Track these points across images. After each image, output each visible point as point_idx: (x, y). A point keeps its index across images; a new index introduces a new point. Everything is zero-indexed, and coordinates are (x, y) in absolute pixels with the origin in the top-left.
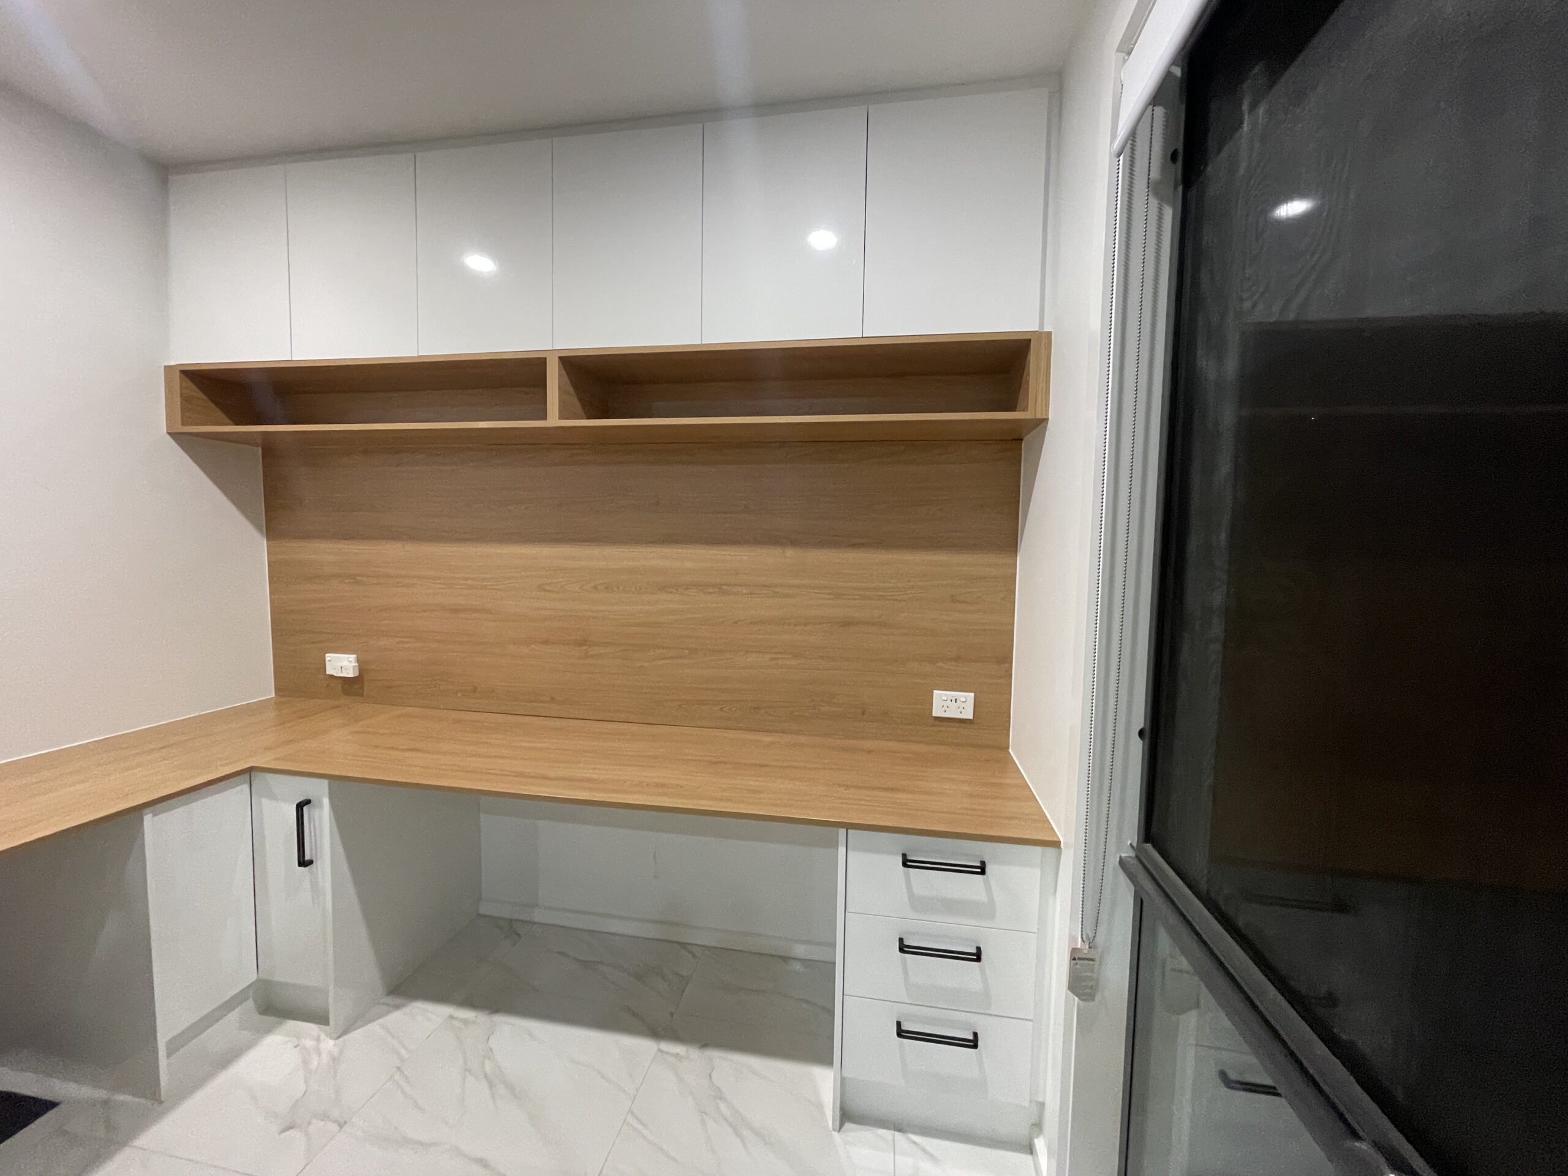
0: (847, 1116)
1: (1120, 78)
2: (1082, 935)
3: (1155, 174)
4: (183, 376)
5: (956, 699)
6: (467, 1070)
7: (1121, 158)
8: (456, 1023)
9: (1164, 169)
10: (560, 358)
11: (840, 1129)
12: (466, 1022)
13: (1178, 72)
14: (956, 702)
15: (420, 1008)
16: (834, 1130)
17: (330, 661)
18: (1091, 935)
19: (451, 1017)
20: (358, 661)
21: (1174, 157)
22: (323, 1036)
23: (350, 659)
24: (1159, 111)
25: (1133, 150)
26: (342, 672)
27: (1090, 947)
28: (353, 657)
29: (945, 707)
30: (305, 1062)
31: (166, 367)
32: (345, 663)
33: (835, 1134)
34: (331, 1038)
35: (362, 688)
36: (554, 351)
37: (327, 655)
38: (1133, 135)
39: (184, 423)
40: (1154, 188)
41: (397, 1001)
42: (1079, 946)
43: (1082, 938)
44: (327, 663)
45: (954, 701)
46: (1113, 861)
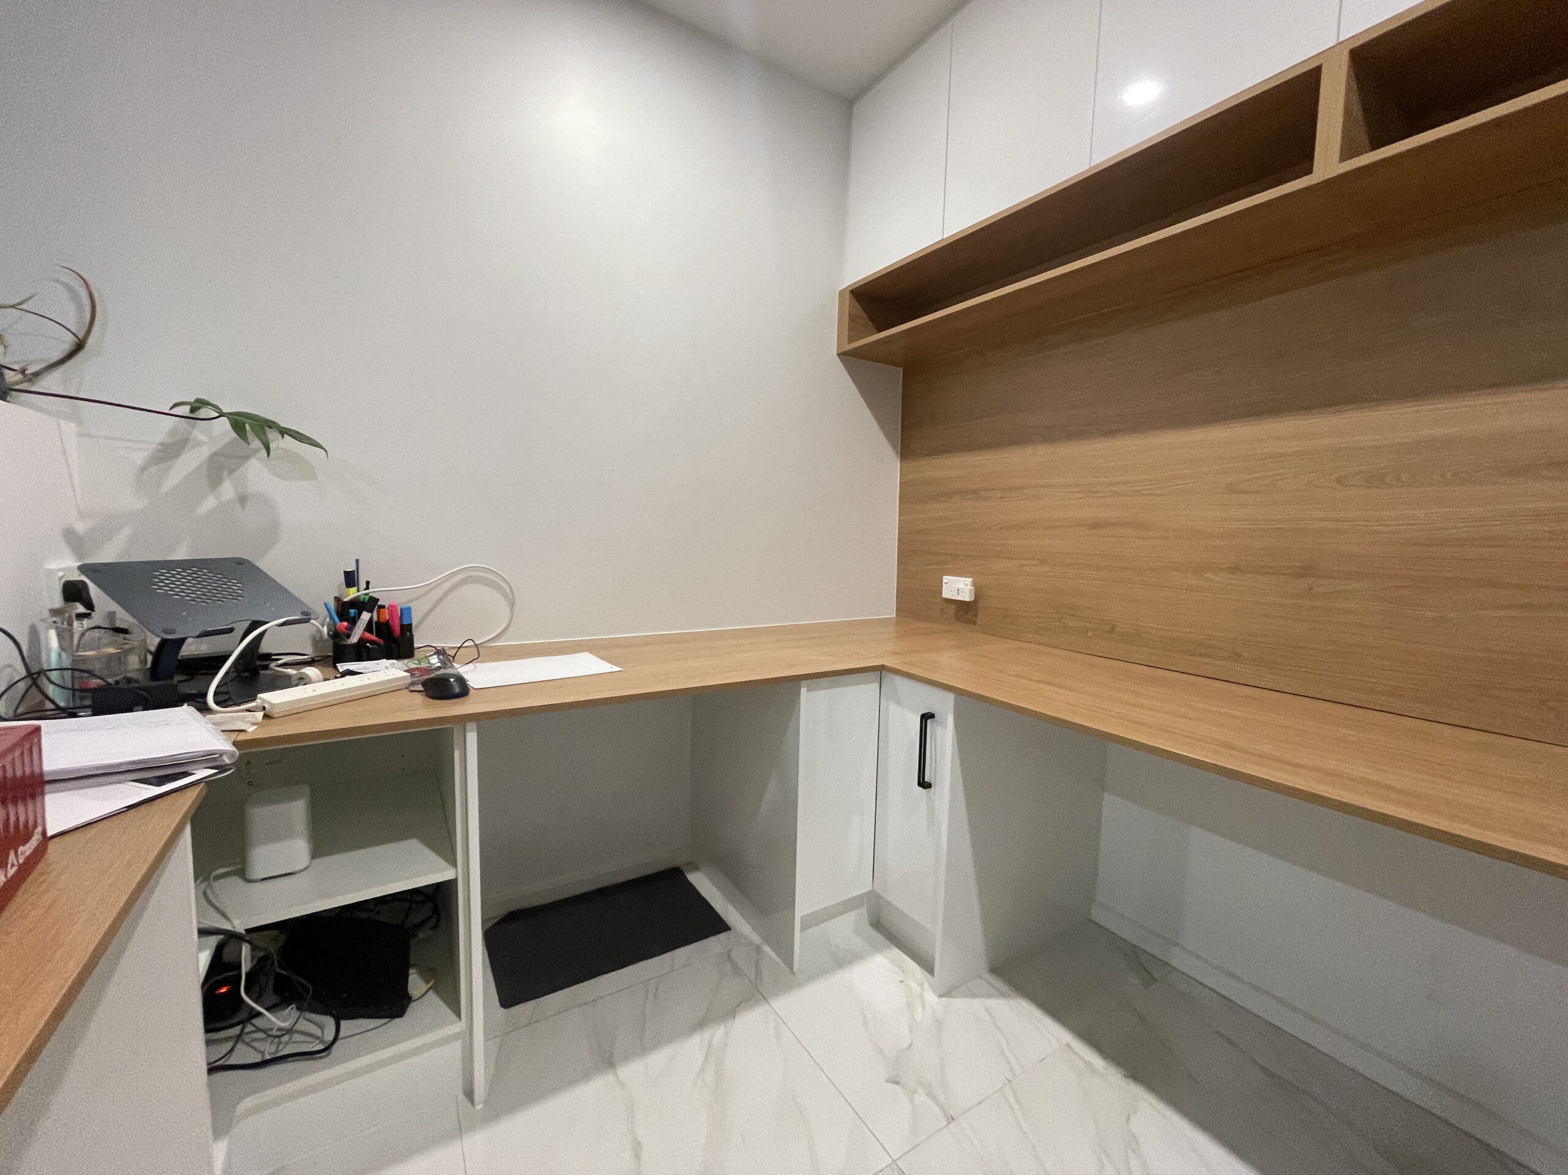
4: (852, 298)
6: (1104, 1152)
8: (1078, 1063)
10: (1353, 53)
12: (1091, 1067)
15: (1028, 1011)
17: (946, 583)
19: (1071, 1048)
20: (974, 584)
26: (958, 594)
28: (969, 581)
30: (910, 1009)
31: (840, 292)
32: (961, 586)
34: (935, 993)
36: (1339, 46)
37: (944, 577)
39: (849, 341)
44: (944, 585)
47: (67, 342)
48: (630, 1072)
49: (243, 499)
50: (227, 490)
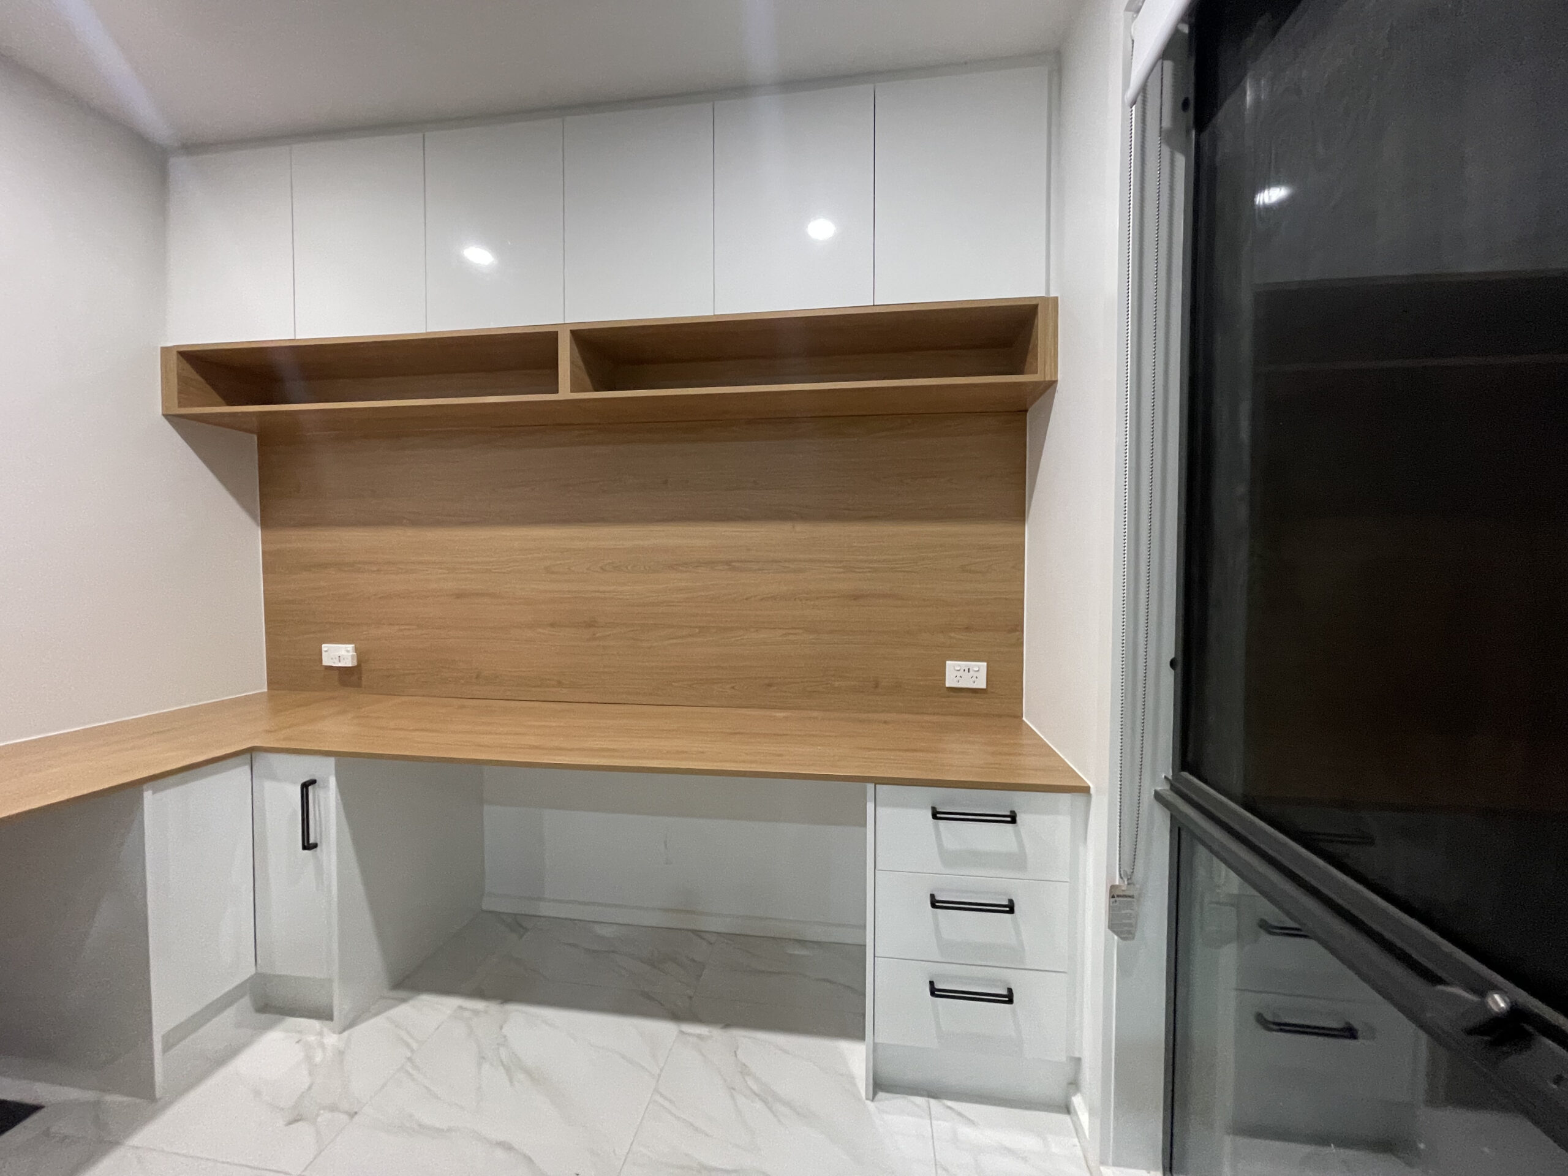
0: (880, 1085)
1: (1130, 33)
2: (1120, 871)
3: (1167, 123)
4: (181, 358)
5: (969, 669)
6: (482, 1058)
7: (1134, 108)
8: (467, 1014)
9: (1174, 118)
10: (573, 332)
11: (874, 1098)
12: (476, 1012)
13: (1185, 29)
14: (969, 672)
15: (427, 1001)
16: (867, 1099)
17: (326, 651)
18: (1129, 871)
19: (460, 1007)
20: (356, 650)
21: (1185, 105)
22: (325, 1030)
23: (349, 649)
24: (1168, 65)
25: (1144, 102)
26: (340, 661)
27: (1129, 884)
28: (351, 647)
29: (958, 678)
30: (309, 1058)
31: (162, 348)
32: (343, 653)
33: (868, 1102)
34: (334, 1032)
35: (360, 678)
36: (565, 325)
37: (323, 645)
38: (1143, 89)
39: (181, 405)
40: (1167, 137)
41: (401, 994)
42: (1117, 883)
43: (1120, 875)
44: (324, 654)
45: (967, 670)
46: (1148, 796)
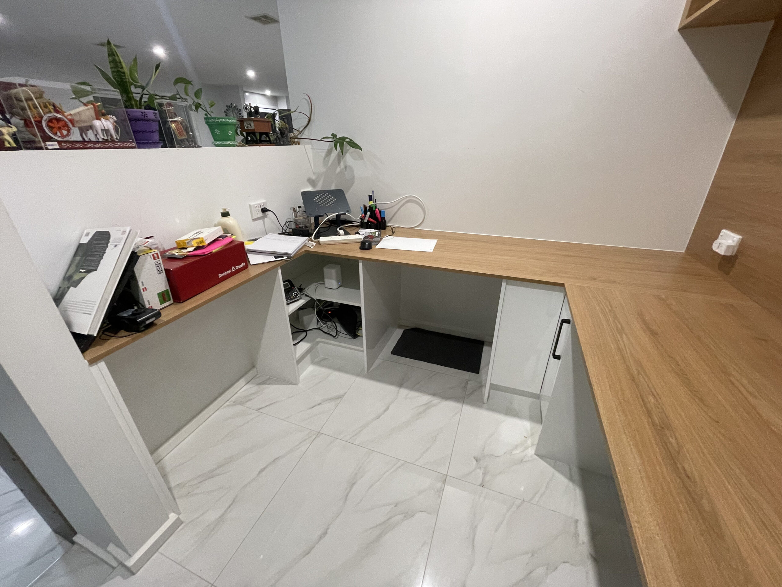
6: (533, 553)
8: (572, 528)
15: (575, 494)
17: (721, 236)
19: (576, 522)
20: (740, 242)
23: (735, 239)
28: (738, 238)
30: (516, 447)
32: (727, 241)
34: (535, 451)
35: (731, 267)
37: (723, 230)
44: (718, 238)
47: (307, 120)
48: (403, 392)
49: (346, 167)
50: (342, 165)
